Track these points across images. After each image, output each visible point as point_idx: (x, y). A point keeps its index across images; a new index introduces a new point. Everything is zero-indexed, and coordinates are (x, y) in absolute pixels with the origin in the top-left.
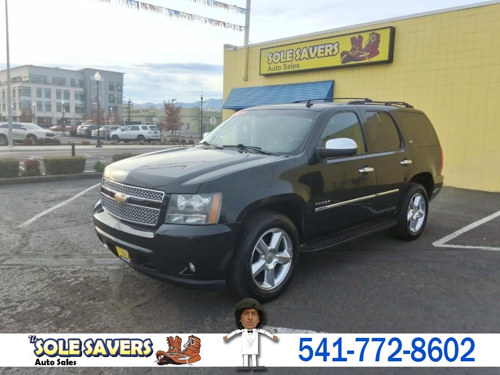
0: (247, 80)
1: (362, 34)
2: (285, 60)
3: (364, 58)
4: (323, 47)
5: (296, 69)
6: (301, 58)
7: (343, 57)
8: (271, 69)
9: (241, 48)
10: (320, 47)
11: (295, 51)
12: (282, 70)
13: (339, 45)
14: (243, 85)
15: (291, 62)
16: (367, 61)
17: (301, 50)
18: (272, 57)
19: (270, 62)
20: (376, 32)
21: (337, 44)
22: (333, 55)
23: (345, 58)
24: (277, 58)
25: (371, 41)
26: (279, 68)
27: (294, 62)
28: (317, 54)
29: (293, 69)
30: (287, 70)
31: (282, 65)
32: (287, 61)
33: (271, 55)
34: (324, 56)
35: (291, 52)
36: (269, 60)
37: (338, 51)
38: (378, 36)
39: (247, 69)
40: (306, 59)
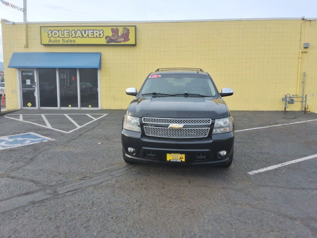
0: (27, 47)
1: (118, 28)
2: (63, 36)
3: (121, 42)
4: (92, 31)
5: (73, 43)
6: (77, 36)
7: (107, 40)
8: (51, 41)
9: (20, 24)
10: (90, 32)
11: (70, 32)
12: (61, 43)
13: (103, 32)
14: (23, 50)
15: (69, 38)
16: (122, 43)
17: (76, 31)
18: (51, 33)
19: (49, 36)
20: (126, 27)
21: (102, 31)
22: (100, 37)
23: (108, 40)
24: (55, 34)
25: (124, 32)
26: (59, 41)
27: (71, 39)
28: (88, 35)
29: (70, 43)
30: (65, 43)
31: (61, 39)
32: (64, 37)
33: (50, 31)
34: (94, 37)
35: (68, 31)
37: (103, 36)
38: (128, 30)
39: (27, 40)
40: (80, 37)
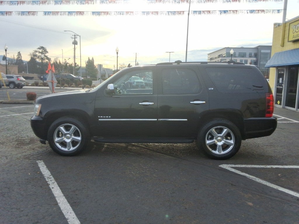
0: (283, 46)
8: (294, 37)
14: (281, 50)
18: (295, 28)
24: (298, 28)
33: (295, 27)
36: (293, 31)
39: (284, 39)
